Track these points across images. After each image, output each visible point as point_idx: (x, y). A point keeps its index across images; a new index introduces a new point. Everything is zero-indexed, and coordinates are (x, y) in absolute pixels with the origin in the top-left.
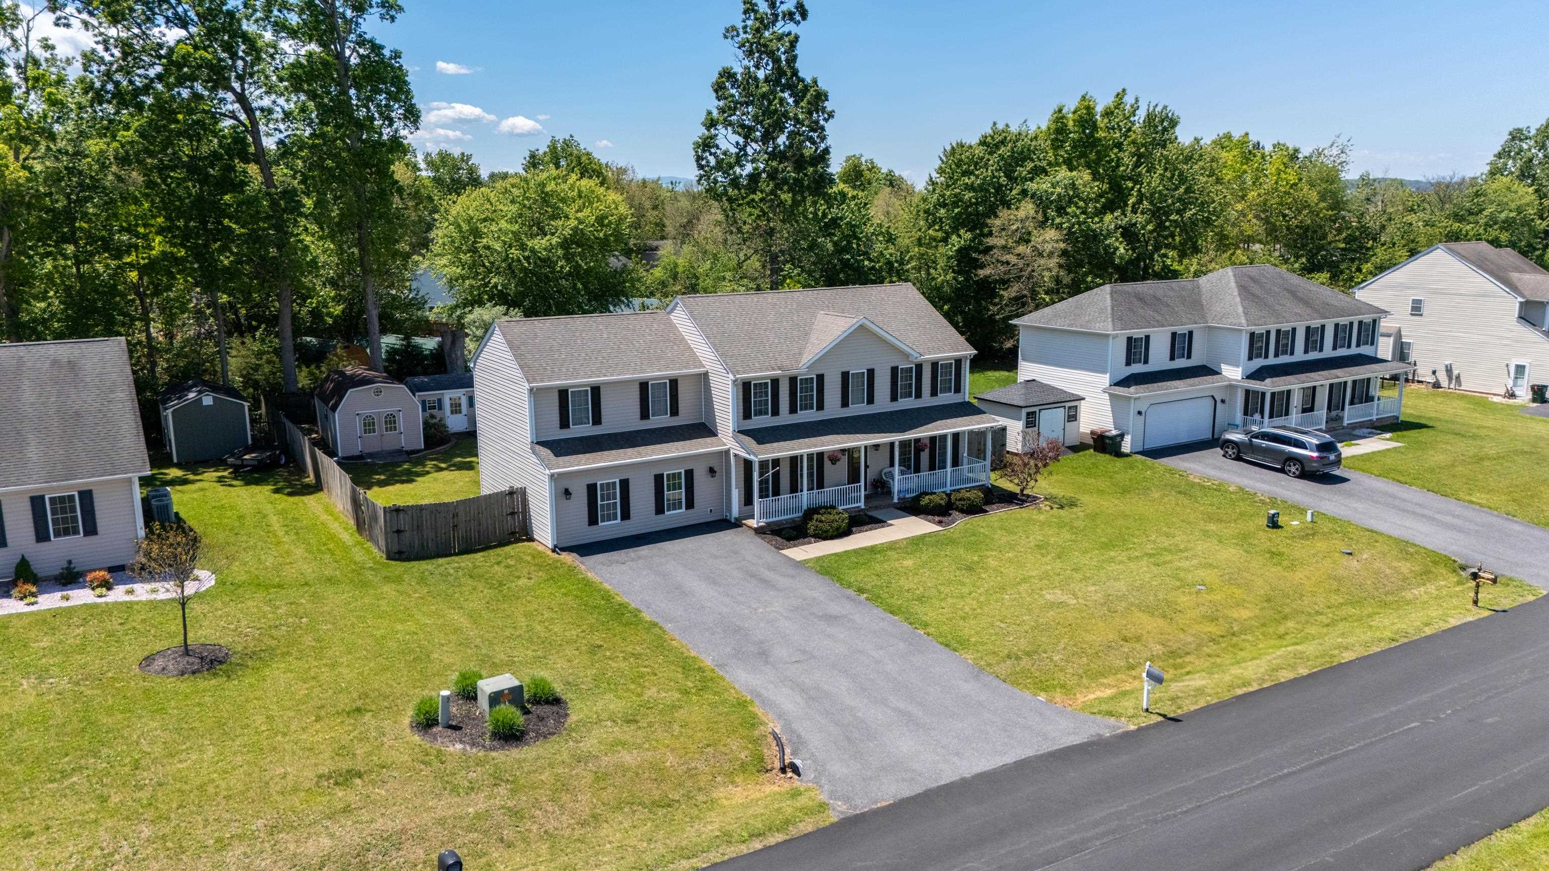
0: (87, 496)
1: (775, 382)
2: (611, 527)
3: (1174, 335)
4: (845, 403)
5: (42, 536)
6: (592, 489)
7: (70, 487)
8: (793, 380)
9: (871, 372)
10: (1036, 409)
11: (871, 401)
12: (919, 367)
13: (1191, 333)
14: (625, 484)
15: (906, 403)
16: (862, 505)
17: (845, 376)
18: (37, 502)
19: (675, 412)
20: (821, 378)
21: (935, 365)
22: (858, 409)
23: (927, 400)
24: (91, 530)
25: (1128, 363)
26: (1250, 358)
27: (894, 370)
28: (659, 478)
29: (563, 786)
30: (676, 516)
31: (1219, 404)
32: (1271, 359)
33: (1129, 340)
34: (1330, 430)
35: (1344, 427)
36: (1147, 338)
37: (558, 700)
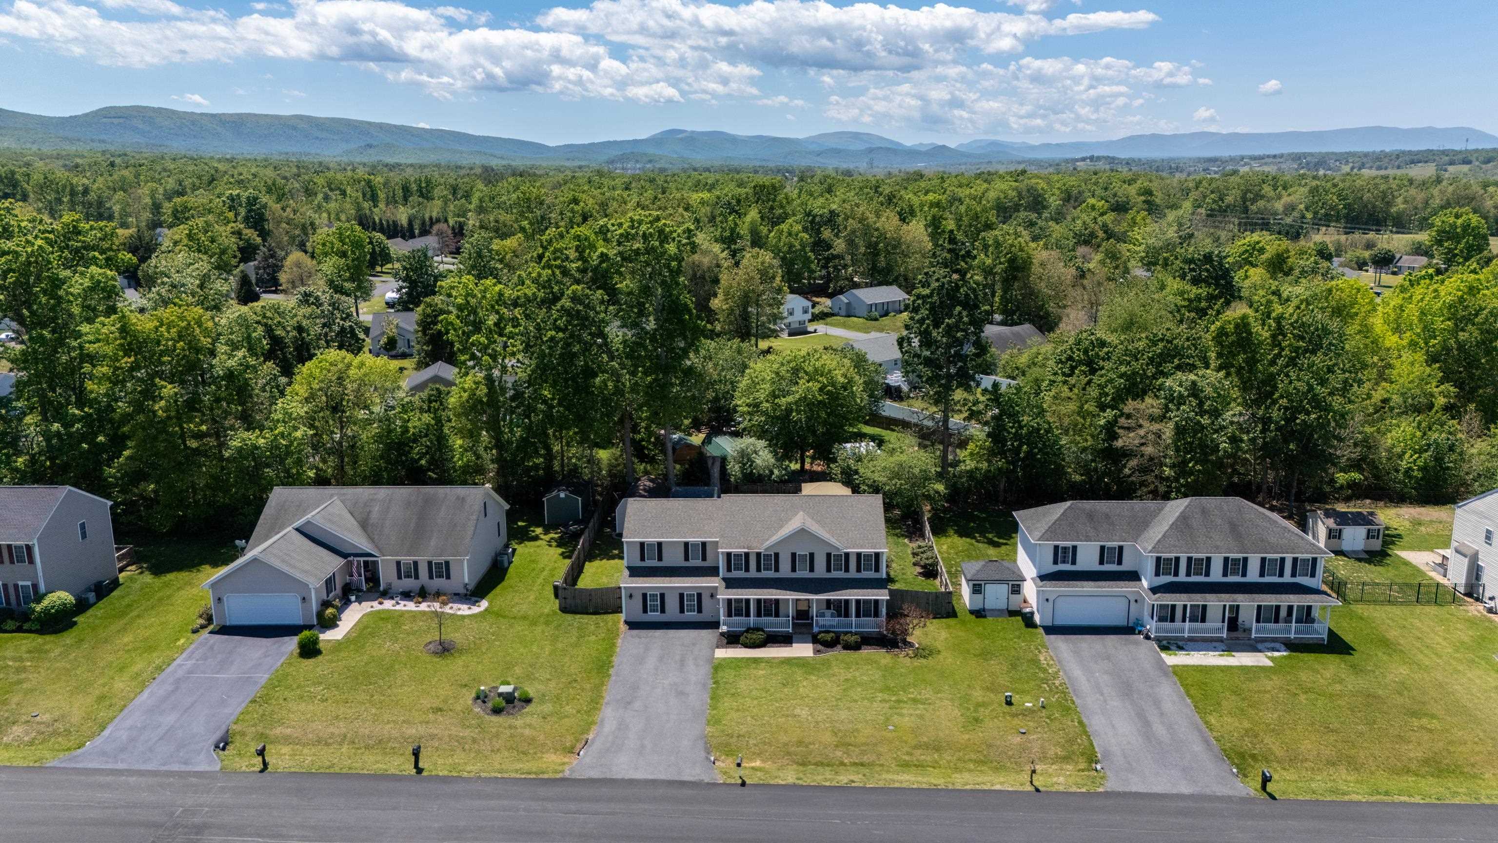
0: (447, 563)
1: (747, 555)
2: (654, 616)
3: (1102, 548)
4: (794, 569)
5: (431, 577)
6: (644, 596)
7: (442, 559)
8: (758, 555)
9: (812, 555)
11: (812, 570)
12: (847, 555)
13: (1121, 548)
14: (662, 596)
15: (835, 574)
16: (790, 630)
17: (794, 555)
18: (430, 563)
19: (704, 558)
20: (777, 555)
21: (859, 555)
22: (802, 575)
23: (853, 574)
24: (448, 577)
25: (1055, 562)
26: (1157, 574)
27: (829, 555)
28: (681, 596)
29: (497, 735)
30: (691, 615)
31: (1133, 603)
32: (1182, 577)
33: (1056, 548)
34: (1231, 639)
35: (1250, 639)
36: (1075, 548)
37: (528, 701)
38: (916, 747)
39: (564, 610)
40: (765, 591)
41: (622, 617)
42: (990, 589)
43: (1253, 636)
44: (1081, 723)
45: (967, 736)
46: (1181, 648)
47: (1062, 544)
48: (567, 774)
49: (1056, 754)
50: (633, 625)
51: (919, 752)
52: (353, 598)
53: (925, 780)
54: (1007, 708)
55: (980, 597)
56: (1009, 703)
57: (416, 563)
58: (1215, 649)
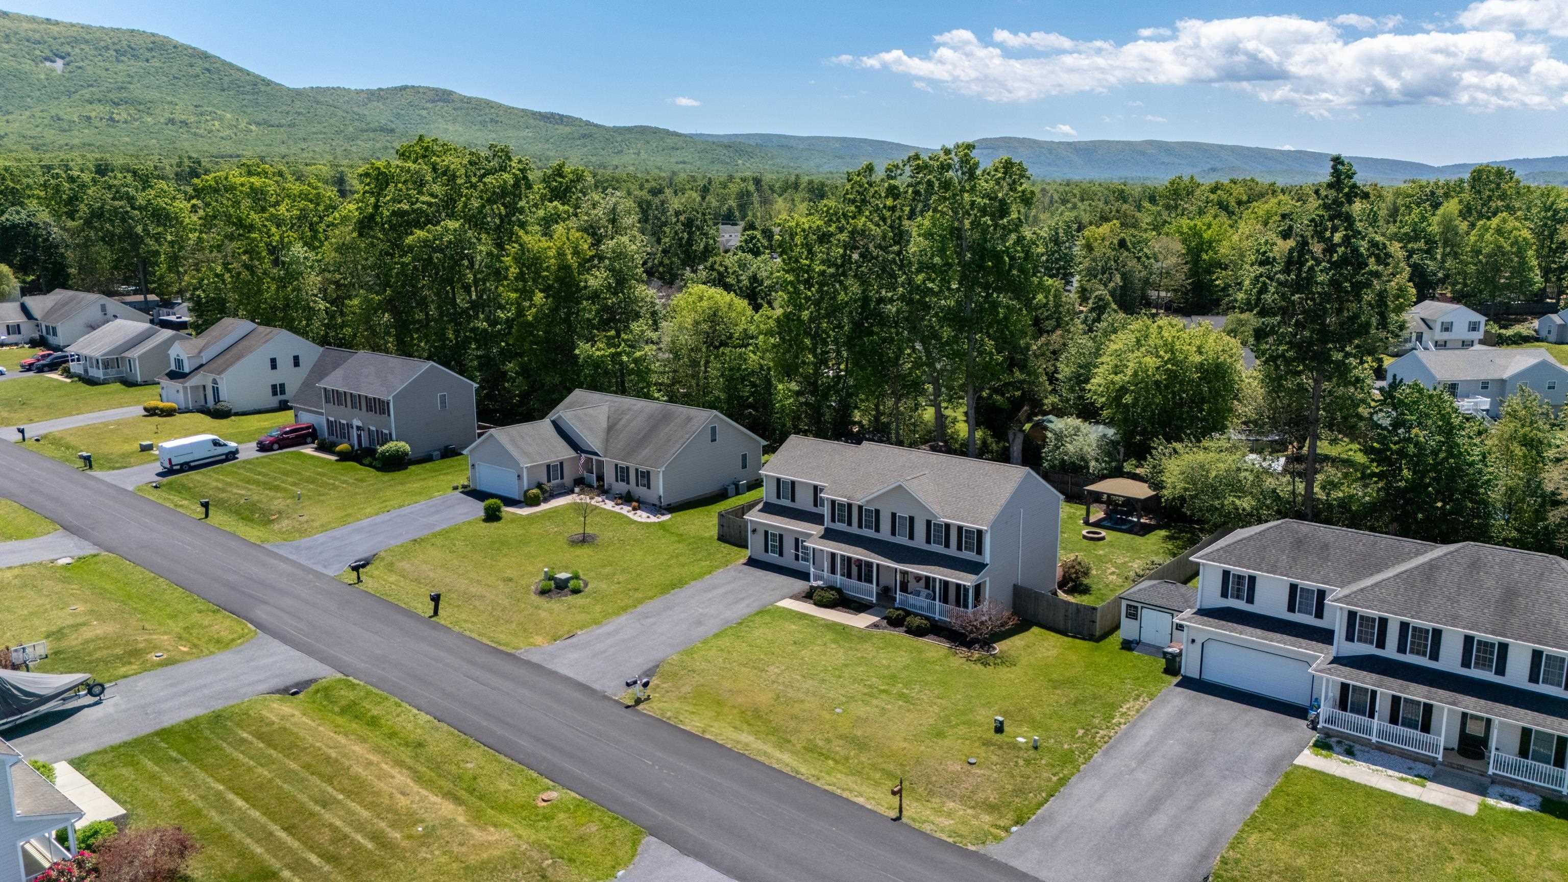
0: (648, 472)
1: (851, 506)
2: (773, 557)
3: (1293, 588)
4: (892, 532)
5: (637, 484)
6: (766, 533)
7: (647, 469)
8: (860, 508)
9: (912, 519)
10: (1139, 605)
11: (911, 537)
12: (948, 526)
13: (1325, 594)
14: (781, 536)
15: (935, 546)
16: (875, 600)
17: (894, 515)
18: (637, 470)
20: (877, 512)
21: (960, 529)
22: (902, 540)
23: (953, 551)
24: (649, 487)
25: (1224, 594)
26: (1348, 638)
27: (929, 523)
28: (797, 541)
29: (522, 610)
30: (806, 565)
32: (1390, 651)
33: (1226, 573)
34: (1451, 765)
35: (1483, 774)
36: (1252, 579)
37: (576, 591)
38: (841, 737)
39: (722, 538)
40: (853, 548)
41: (747, 553)
42: (1147, 615)
43: (1491, 771)
44: (1063, 782)
45: (905, 745)
46: (1350, 753)
47: (1236, 569)
48: (517, 653)
49: (987, 799)
50: (752, 562)
51: (841, 742)
52: (577, 490)
53: (795, 764)
54: (991, 734)
55: (1137, 623)
56: (999, 729)
57: (628, 468)
58: (1409, 770)
